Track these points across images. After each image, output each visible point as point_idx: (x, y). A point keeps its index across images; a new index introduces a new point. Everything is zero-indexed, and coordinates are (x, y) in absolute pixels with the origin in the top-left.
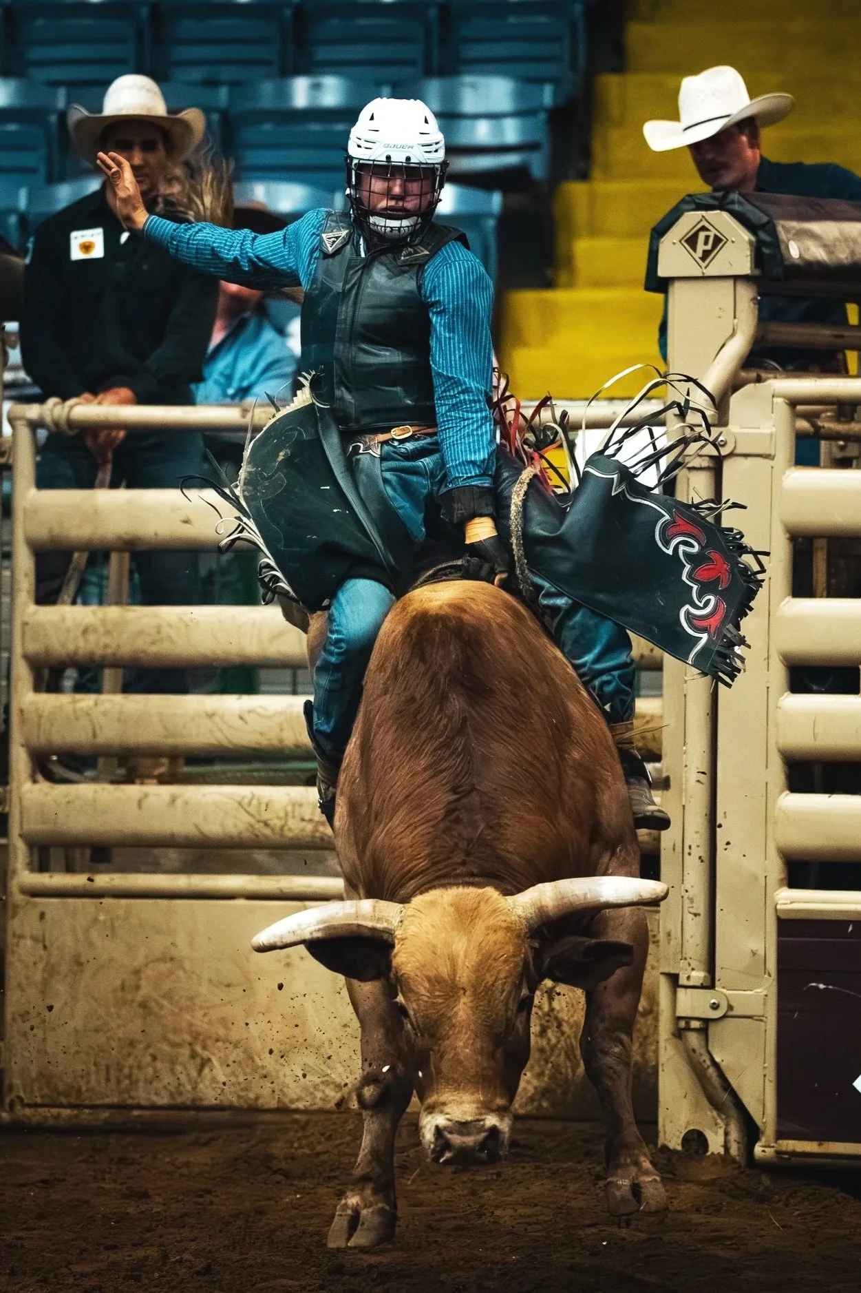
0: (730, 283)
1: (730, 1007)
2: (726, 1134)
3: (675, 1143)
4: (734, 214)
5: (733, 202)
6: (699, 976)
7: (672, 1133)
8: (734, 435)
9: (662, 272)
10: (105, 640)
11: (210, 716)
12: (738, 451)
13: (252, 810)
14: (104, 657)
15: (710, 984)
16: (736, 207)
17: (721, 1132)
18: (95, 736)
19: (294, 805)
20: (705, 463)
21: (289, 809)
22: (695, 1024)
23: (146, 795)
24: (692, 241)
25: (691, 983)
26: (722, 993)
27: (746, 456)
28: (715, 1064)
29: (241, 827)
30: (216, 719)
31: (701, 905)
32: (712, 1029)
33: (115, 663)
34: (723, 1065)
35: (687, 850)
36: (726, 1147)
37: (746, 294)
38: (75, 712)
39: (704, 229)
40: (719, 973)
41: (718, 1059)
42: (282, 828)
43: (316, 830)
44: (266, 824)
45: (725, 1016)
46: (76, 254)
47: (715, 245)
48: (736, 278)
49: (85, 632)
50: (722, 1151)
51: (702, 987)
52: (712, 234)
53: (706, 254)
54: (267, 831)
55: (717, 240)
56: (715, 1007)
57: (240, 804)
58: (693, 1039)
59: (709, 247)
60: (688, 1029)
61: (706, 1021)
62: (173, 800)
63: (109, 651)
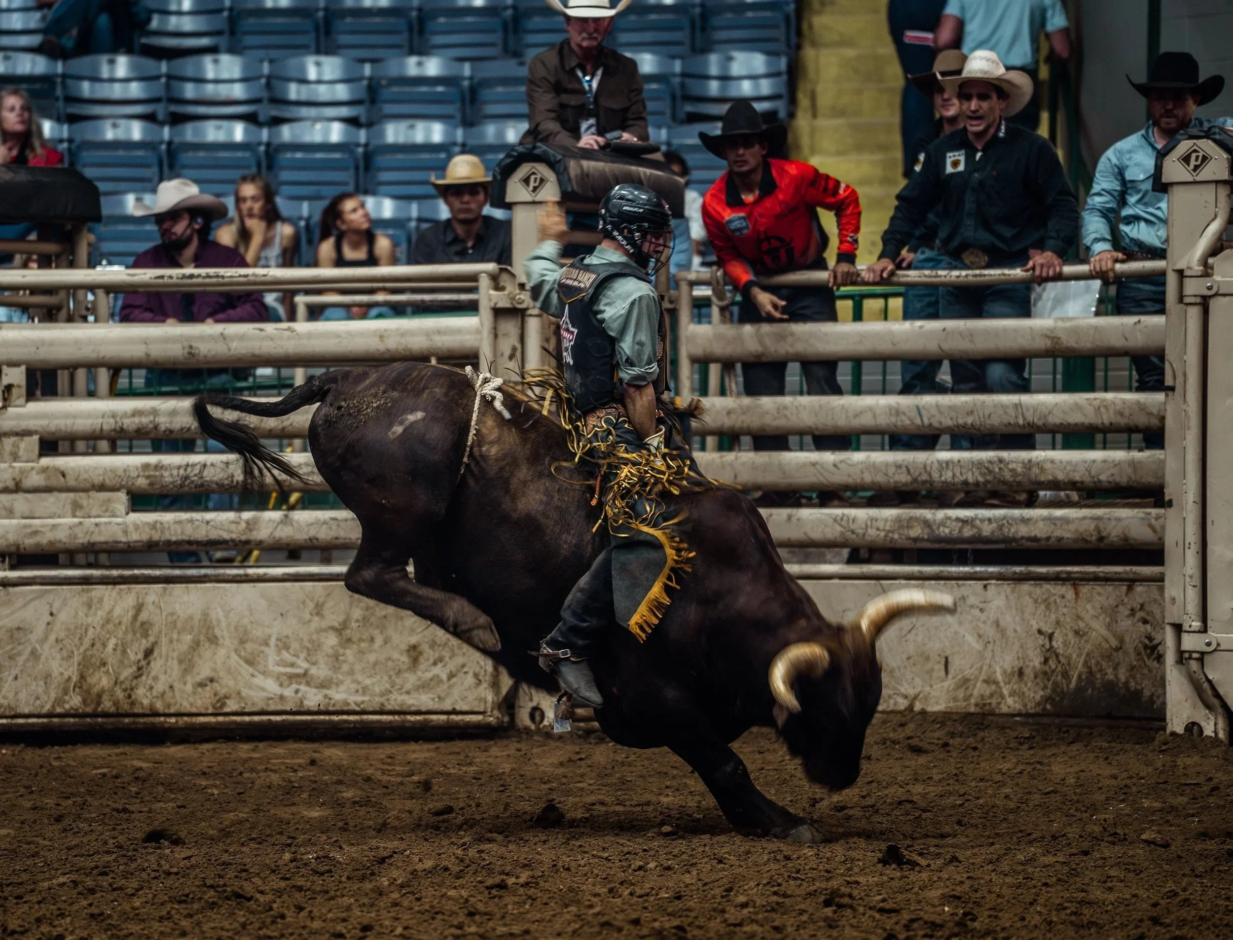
0: (1213, 186)
1: (1218, 645)
2: (1216, 724)
3: (1180, 730)
4: (1216, 141)
5: (1215, 133)
6: (1196, 625)
7: (1176, 723)
8: (1218, 282)
9: (1164, 180)
10: (743, 418)
11: (814, 464)
12: (1221, 292)
13: (843, 523)
14: (741, 428)
15: (1204, 630)
16: (1217, 137)
17: (1212, 723)
18: (736, 477)
19: (872, 520)
20: (1198, 300)
21: (869, 523)
22: (1195, 655)
23: (771, 515)
24: (1186, 159)
25: (1192, 629)
26: (1213, 635)
27: (1225, 295)
28: (1210, 682)
29: (837, 534)
30: (818, 467)
31: (1197, 581)
32: (1207, 658)
33: (748, 432)
34: (1214, 681)
35: (1187, 545)
36: (1216, 732)
37: (1223, 192)
38: (722, 463)
39: (1195, 151)
40: (1209, 623)
41: (1210, 677)
42: (864, 535)
43: (886, 536)
44: (853, 532)
45: (1215, 650)
46: (949, 169)
47: (1203, 161)
48: (1217, 182)
49: (729, 413)
50: (1213, 735)
51: (1199, 632)
52: (1201, 154)
53: (1196, 168)
54: (854, 536)
55: (1205, 158)
56: (1209, 644)
57: (835, 520)
58: (1194, 665)
59: (1199, 163)
60: (1190, 658)
61: (1203, 653)
62: (790, 517)
63: (745, 425)
